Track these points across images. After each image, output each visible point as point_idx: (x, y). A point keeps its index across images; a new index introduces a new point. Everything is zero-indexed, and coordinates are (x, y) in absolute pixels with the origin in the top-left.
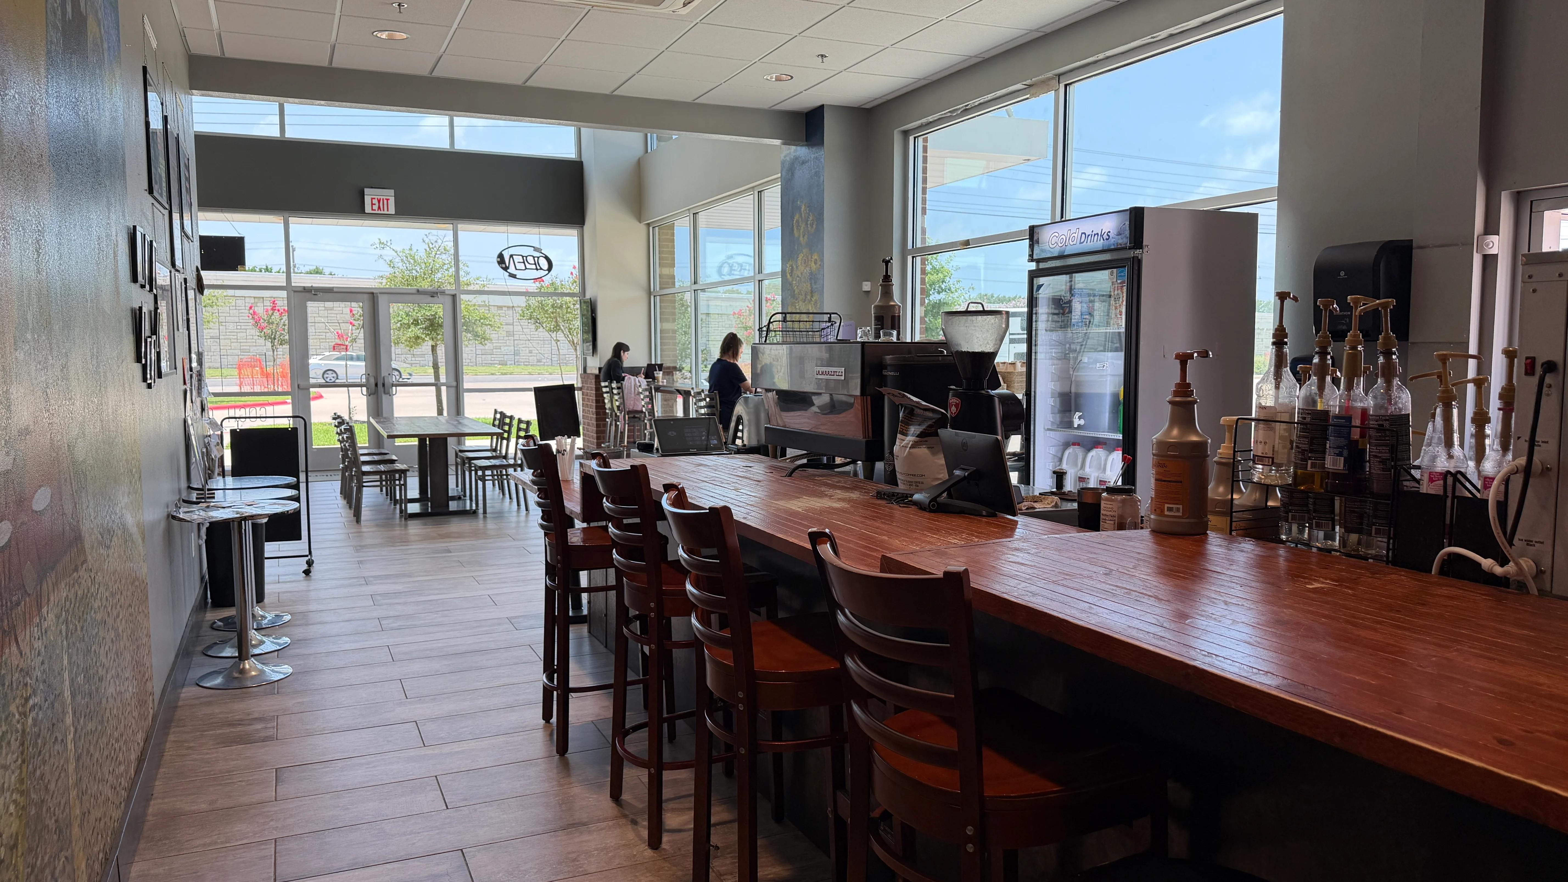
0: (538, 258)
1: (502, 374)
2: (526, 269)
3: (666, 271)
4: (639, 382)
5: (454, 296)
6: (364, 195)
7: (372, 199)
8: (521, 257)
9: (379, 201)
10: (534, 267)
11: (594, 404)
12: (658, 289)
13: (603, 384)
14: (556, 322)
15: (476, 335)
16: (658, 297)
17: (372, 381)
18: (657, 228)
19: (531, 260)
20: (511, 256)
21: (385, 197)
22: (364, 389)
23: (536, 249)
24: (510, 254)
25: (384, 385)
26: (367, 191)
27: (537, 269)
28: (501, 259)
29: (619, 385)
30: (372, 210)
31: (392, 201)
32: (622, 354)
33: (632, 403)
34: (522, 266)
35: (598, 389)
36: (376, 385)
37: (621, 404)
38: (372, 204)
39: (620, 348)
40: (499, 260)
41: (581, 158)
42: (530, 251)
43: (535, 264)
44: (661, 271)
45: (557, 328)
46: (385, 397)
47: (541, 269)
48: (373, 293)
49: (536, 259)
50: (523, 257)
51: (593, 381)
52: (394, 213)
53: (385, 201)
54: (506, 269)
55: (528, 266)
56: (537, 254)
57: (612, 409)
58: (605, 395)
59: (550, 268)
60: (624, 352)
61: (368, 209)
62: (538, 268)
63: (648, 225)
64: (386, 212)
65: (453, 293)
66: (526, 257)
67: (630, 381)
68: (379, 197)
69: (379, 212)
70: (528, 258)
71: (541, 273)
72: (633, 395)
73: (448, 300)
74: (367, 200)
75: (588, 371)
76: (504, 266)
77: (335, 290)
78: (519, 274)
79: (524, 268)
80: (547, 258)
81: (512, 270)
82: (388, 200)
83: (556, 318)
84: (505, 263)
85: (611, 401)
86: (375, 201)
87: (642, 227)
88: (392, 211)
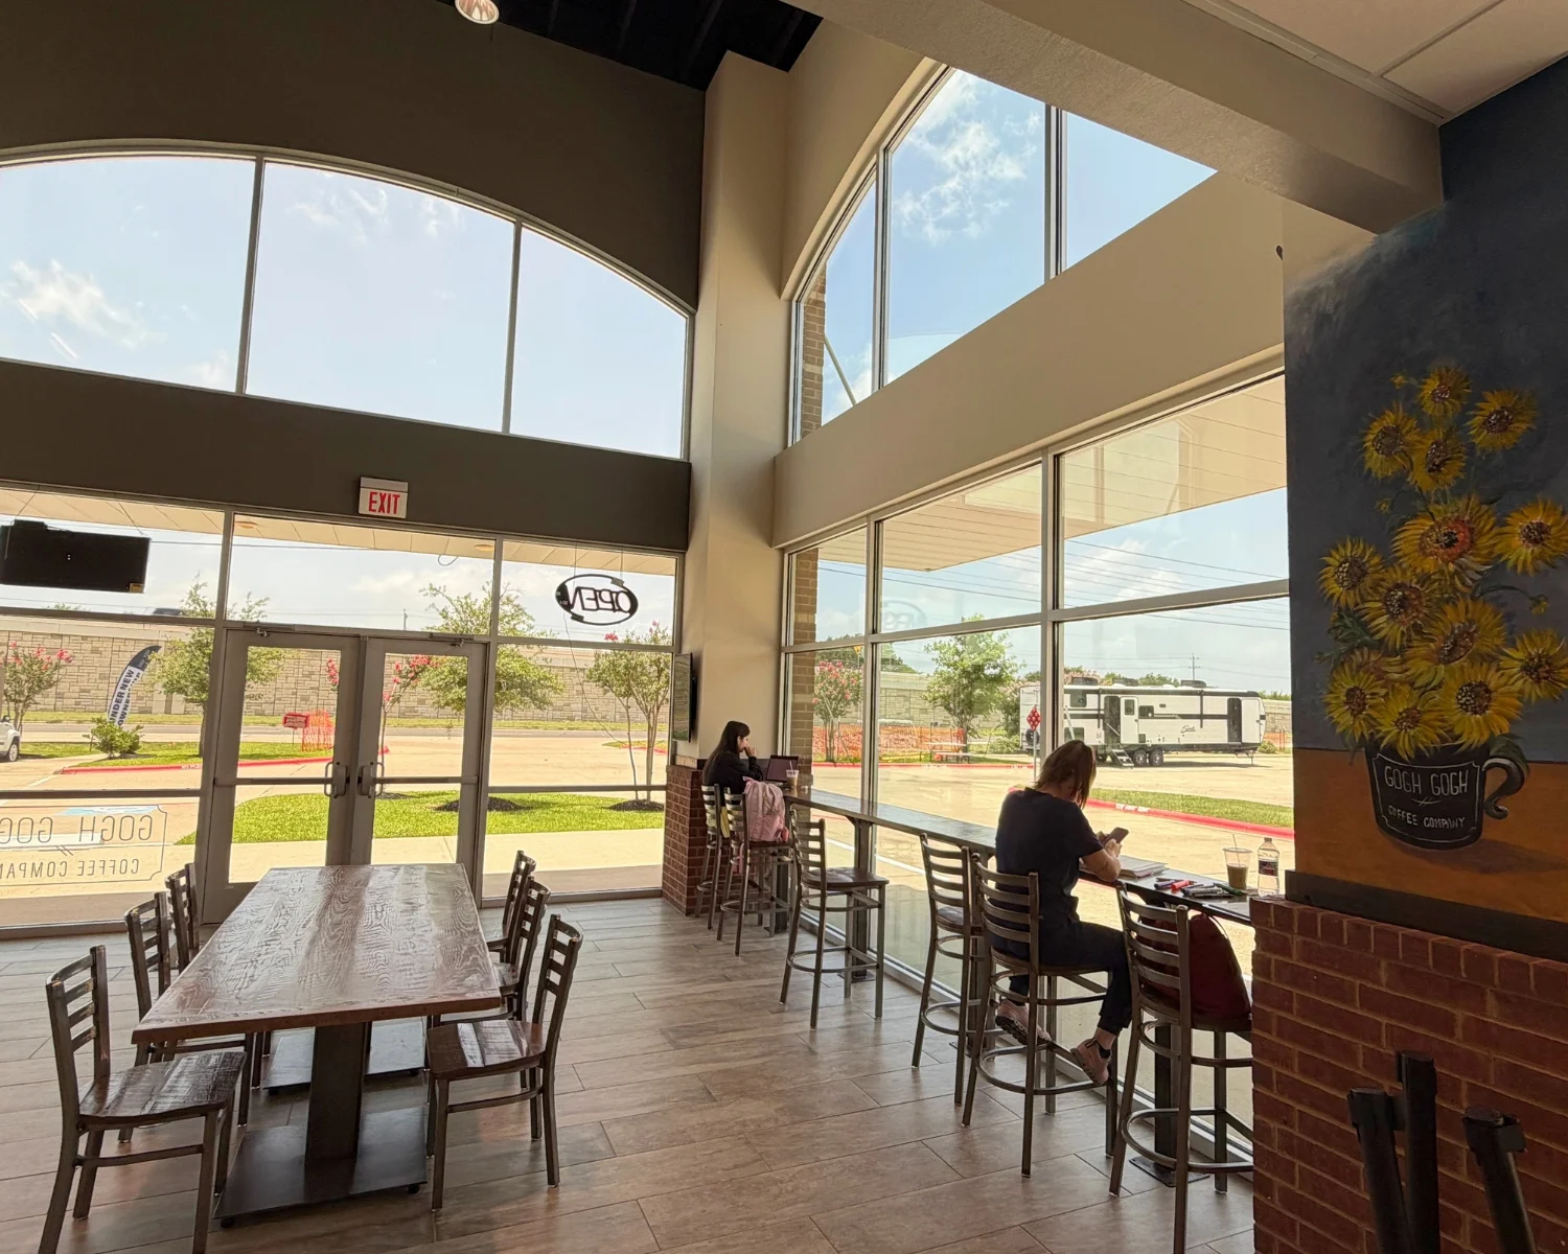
0: (617, 593)
1: (569, 729)
2: (598, 608)
3: (803, 618)
4: (771, 792)
5: (487, 645)
6: (359, 487)
7: (372, 494)
8: (592, 592)
9: (383, 498)
10: (610, 606)
11: (688, 818)
12: (792, 644)
13: (704, 789)
14: (629, 685)
15: (534, 698)
16: (791, 656)
17: (342, 772)
18: (794, 556)
19: (606, 596)
20: (578, 590)
21: (392, 493)
22: (329, 787)
23: (615, 581)
24: (576, 586)
25: (360, 780)
26: (364, 481)
27: (614, 610)
28: (562, 595)
29: (738, 797)
30: (370, 509)
31: (404, 497)
32: (739, 740)
33: (758, 828)
34: (593, 605)
35: (696, 795)
36: (348, 780)
37: (738, 829)
38: (371, 502)
39: (735, 731)
40: (559, 594)
41: (688, 459)
42: (607, 584)
43: (612, 602)
44: (796, 618)
45: (628, 693)
46: (360, 800)
47: (620, 610)
48: (358, 636)
49: (614, 595)
50: (595, 591)
51: (689, 781)
52: (404, 517)
53: (393, 499)
54: (568, 607)
55: (602, 605)
56: (616, 588)
57: (718, 830)
58: (707, 807)
59: (633, 610)
60: (742, 737)
61: (364, 508)
62: (616, 607)
63: (783, 550)
64: (392, 514)
65: (486, 640)
66: (600, 592)
67: (756, 789)
68: (383, 492)
69: (381, 514)
70: (603, 593)
71: (620, 616)
72: (760, 816)
73: (478, 651)
74: (364, 494)
75: (679, 761)
76: (566, 603)
77: (297, 629)
78: (587, 616)
79: (595, 607)
80: (630, 595)
81: (577, 609)
82: (396, 497)
83: (628, 680)
84: (567, 599)
85: (718, 817)
86: (377, 498)
87: (773, 553)
88: (402, 513)
